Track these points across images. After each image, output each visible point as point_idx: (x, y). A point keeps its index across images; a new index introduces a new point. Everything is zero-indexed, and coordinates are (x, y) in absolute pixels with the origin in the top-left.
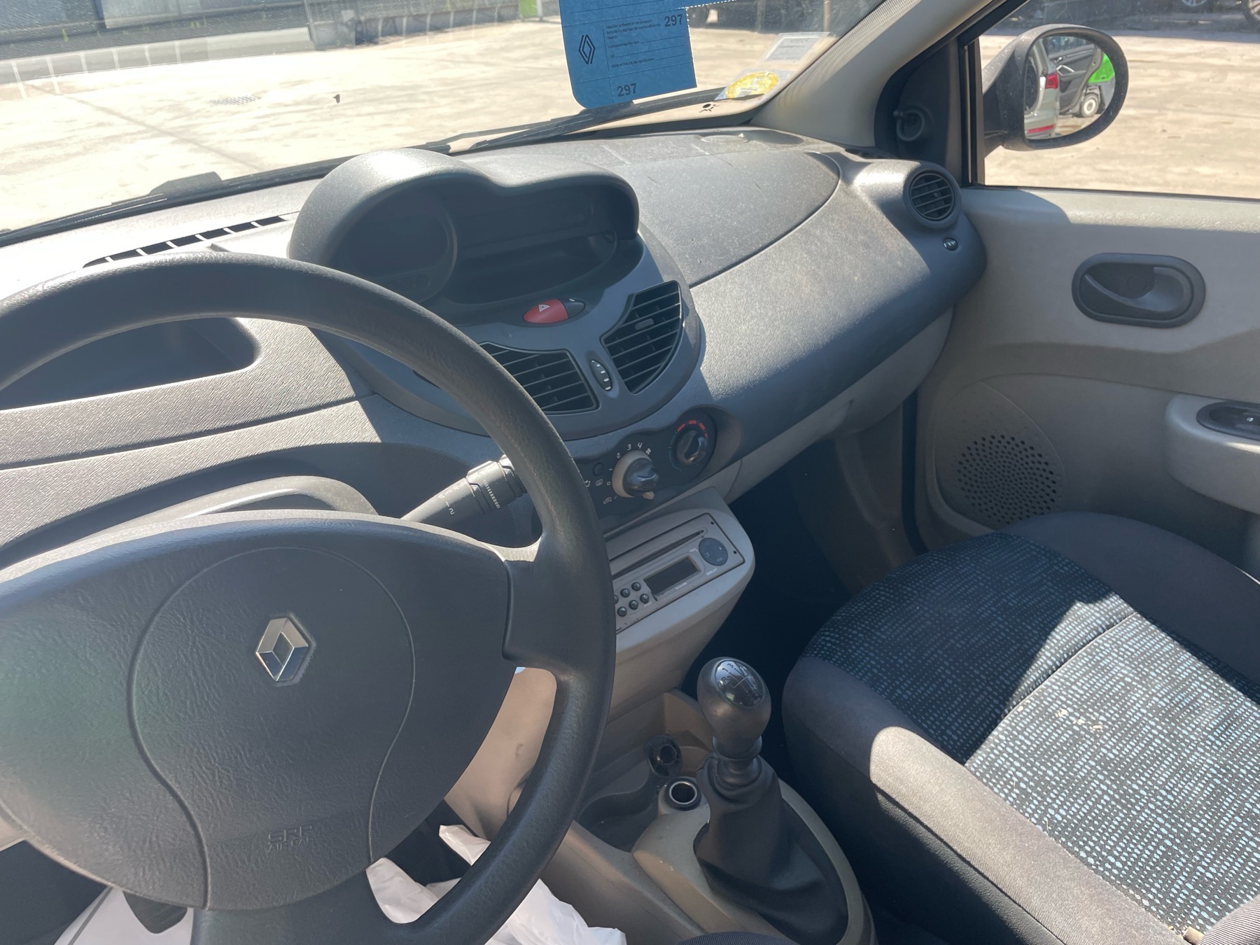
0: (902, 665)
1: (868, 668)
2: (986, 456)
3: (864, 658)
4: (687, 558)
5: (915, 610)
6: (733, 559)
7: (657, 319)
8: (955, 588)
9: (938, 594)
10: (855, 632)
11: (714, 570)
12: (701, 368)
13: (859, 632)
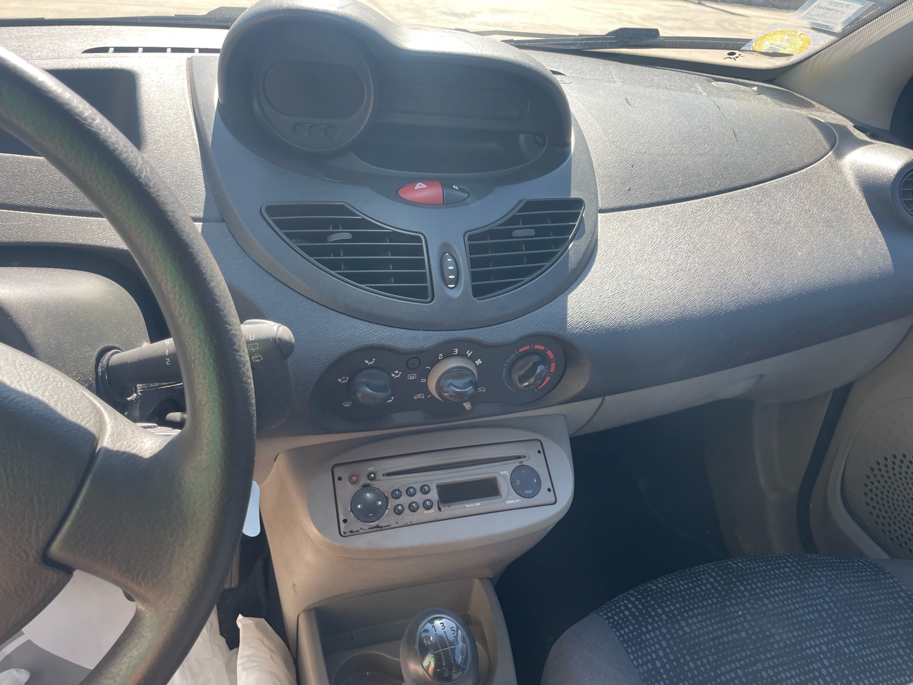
0: (690, 670)
1: (652, 658)
2: (900, 473)
3: (654, 644)
4: (495, 478)
5: (736, 615)
6: (543, 496)
7: (539, 232)
8: (792, 607)
9: (770, 606)
10: (660, 611)
11: (517, 501)
12: (569, 296)
13: (665, 613)
